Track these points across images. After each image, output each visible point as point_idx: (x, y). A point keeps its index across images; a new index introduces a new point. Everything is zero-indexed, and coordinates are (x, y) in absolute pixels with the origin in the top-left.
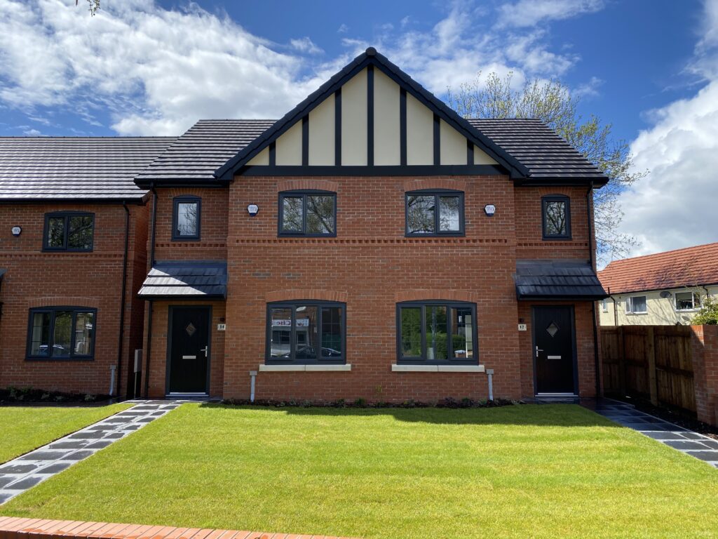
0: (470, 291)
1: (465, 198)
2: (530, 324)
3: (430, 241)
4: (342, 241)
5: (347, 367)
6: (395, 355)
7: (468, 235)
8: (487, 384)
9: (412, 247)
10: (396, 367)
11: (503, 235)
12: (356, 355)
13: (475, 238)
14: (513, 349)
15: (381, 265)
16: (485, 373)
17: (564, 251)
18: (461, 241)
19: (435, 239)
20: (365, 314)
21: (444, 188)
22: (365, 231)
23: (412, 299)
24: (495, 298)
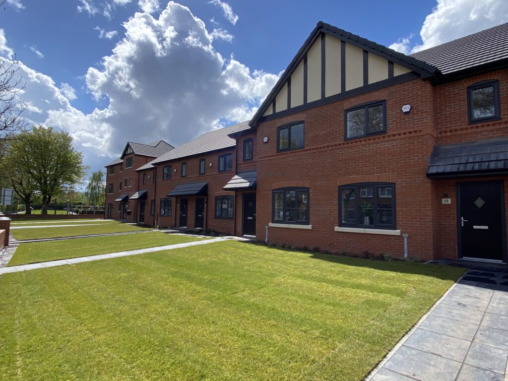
0: (390, 174)
1: (387, 104)
2: (454, 199)
3: (361, 141)
4: (307, 150)
5: (309, 227)
6: (337, 221)
7: (389, 132)
8: (403, 245)
9: (349, 147)
10: (337, 229)
11: (418, 127)
12: (315, 220)
13: (394, 133)
14: (426, 219)
15: (329, 162)
16: (400, 236)
17: (491, 131)
18: (384, 137)
19: (364, 139)
20: (319, 195)
21: (371, 100)
22: (320, 142)
23: (348, 183)
24: (411, 178)
